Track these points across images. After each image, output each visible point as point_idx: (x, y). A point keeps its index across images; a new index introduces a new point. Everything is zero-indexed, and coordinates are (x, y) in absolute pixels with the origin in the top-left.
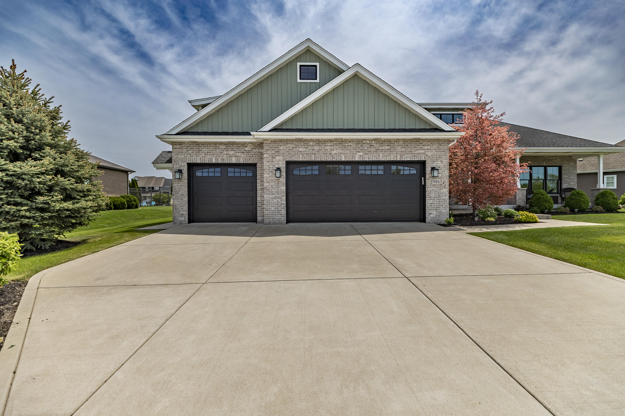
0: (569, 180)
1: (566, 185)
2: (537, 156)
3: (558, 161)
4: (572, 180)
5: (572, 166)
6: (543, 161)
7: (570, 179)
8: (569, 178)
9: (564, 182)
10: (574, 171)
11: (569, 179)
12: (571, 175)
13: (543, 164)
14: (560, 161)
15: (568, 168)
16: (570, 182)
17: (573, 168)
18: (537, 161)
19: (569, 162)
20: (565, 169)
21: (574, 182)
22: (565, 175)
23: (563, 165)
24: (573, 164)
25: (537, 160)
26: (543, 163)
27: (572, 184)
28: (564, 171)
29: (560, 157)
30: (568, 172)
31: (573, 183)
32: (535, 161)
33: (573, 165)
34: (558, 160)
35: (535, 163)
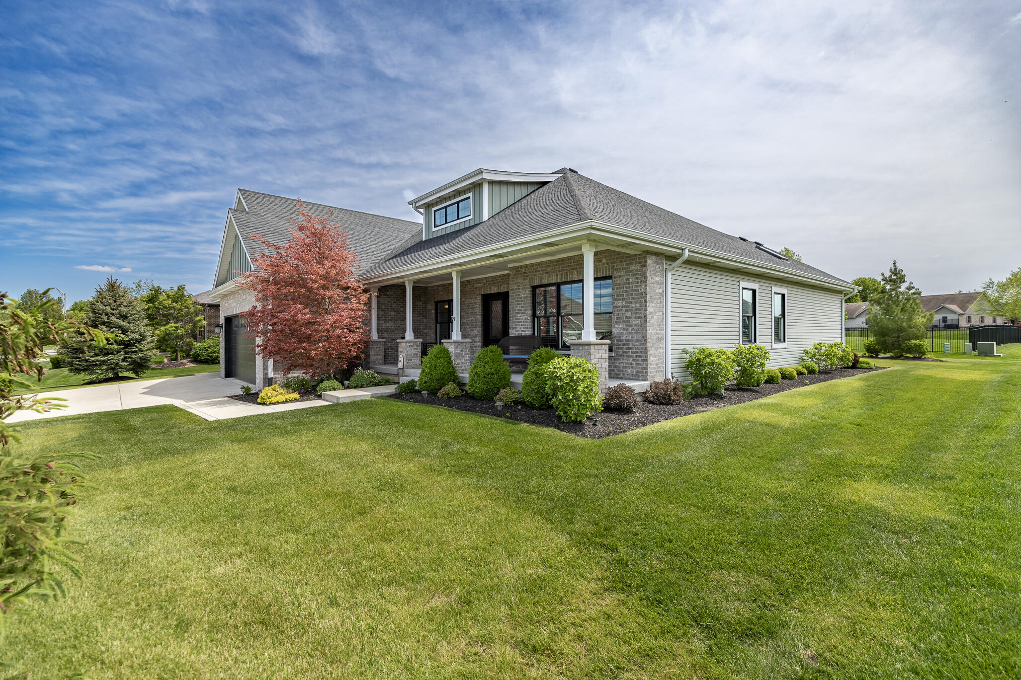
0: (628, 314)
1: (621, 326)
2: (563, 260)
3: (604, 264)
4: (636, 313)
5: (634, 275)
6: (573, 269)
7: (631, 310)
8: (627, 307)
9: (617, 318)
10: (639, 288)
11: (627, 310)
12: (634, 299)
13: (572, 277)
14: (608, 264)
15: (627, 279)
16: (630, 318)
17: (637, 278)
18: (562, 270)
19: (628, 264)
20: (619, 283)
21: (639, 318)
22: (619, 300)
23: (615, 272)
24: (638, 267)
25: (562, 267)
26: (572, 275)
27: (636, 325)
28: (617, 289)
29: (606, 254)
30: (626, 291)
31: (638, 321)
32: (559, 271)
33: (637, 271)
34: (604, 261)
35: (557, 276)
